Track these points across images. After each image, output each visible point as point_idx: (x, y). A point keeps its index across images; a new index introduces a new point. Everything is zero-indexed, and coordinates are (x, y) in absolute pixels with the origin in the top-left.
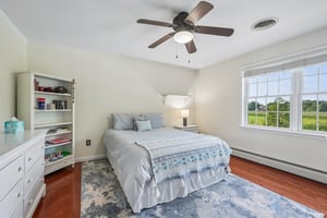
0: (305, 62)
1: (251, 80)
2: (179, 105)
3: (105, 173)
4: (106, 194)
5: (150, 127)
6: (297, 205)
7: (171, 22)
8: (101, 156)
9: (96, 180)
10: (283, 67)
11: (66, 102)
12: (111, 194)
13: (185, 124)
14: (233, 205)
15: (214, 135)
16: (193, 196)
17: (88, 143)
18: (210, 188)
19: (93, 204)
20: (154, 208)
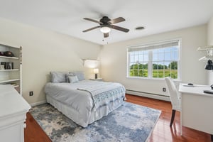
0: (153, 47)
1: (131, 53)
2: (92, 66)
3: (50, 112)
4: (59, 123)
5: (77, 79)
6: (153, 109)
7: (99, 20)
8: (42, 102)
9: (46, 117)
10: (145, 49)
11: (12, 64)
12: (63, 122)
13: (96, 77)
14: (130, 115)
15: (117, 82)
16: (111, 114)
17: (31, 94)
18: (117, 109)
19: (54, 130)
20: (94, 123)
